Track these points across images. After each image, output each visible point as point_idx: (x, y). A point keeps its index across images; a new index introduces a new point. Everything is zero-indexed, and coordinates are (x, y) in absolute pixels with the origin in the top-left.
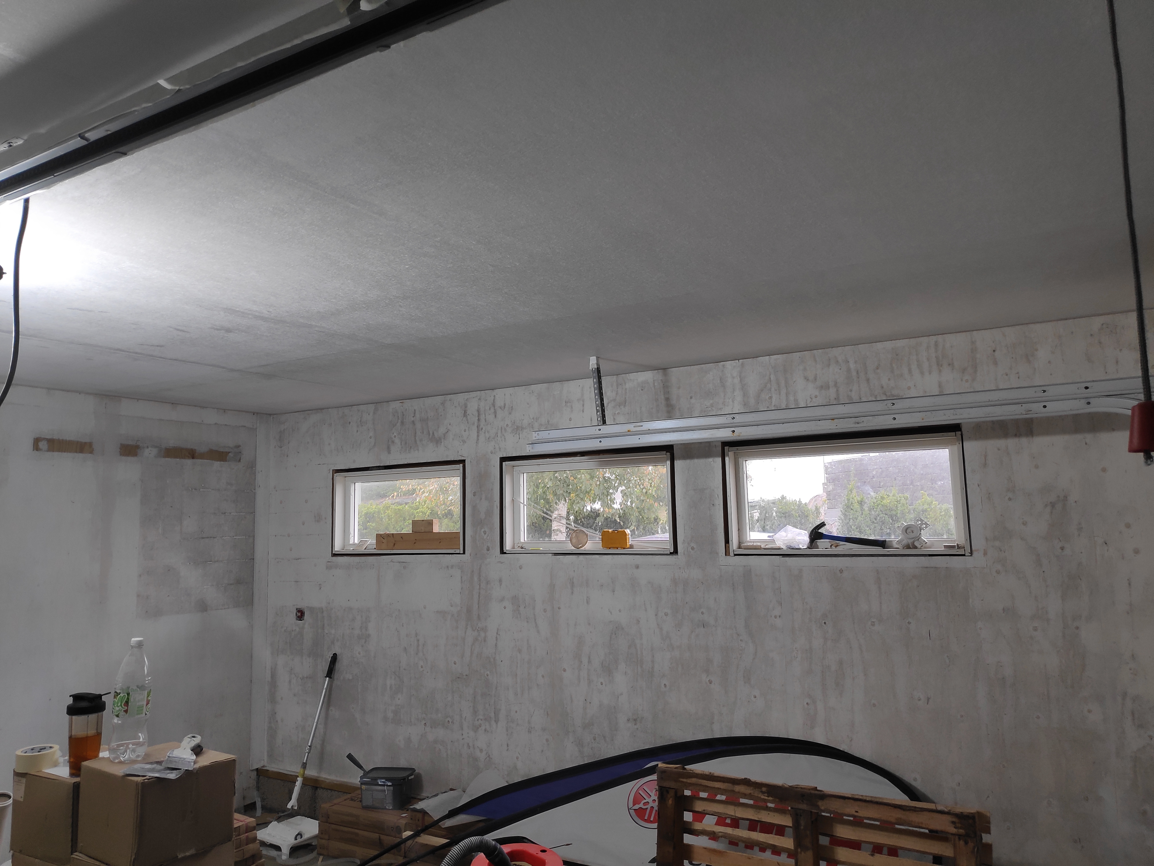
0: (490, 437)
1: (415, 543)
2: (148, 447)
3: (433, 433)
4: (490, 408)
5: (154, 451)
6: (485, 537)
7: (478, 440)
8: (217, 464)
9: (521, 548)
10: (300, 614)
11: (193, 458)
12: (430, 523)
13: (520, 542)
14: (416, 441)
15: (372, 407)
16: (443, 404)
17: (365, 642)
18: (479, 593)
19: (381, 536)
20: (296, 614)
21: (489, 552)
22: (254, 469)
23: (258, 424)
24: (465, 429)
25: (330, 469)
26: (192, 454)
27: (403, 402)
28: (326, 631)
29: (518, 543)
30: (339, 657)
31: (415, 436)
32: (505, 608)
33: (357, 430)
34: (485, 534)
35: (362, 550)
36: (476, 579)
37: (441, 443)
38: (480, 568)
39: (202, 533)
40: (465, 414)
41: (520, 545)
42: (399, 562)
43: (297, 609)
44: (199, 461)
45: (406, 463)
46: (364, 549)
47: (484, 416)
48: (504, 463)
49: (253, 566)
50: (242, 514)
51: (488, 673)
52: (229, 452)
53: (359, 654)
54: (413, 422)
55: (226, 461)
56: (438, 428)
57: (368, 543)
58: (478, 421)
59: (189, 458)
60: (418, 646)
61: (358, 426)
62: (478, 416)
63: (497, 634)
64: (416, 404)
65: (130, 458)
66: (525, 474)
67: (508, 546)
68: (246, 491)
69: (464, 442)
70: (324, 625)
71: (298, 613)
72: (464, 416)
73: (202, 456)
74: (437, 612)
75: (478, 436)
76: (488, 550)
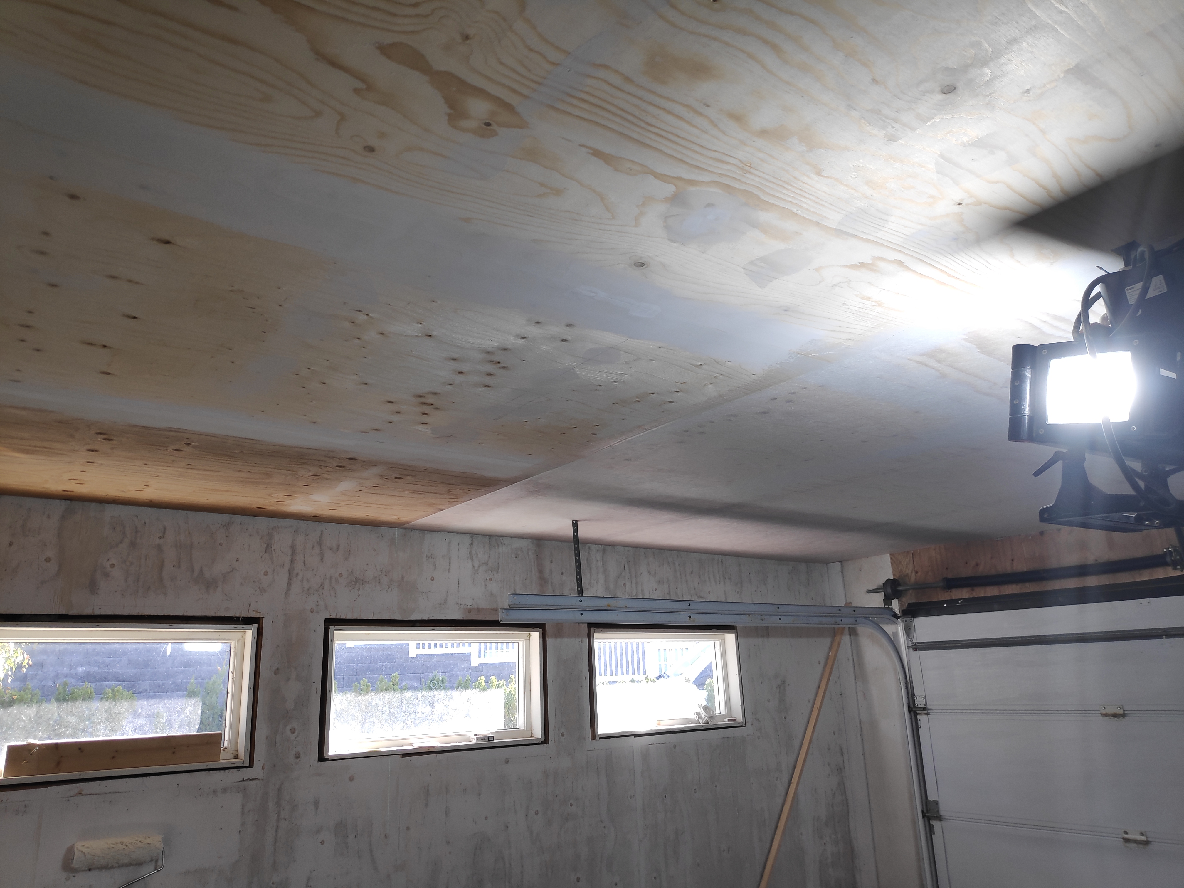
0: (310, 588)
3: (201, 570)
4: (313, 547)
6: (293, 737)
7: (288, 590)
14: (161, 580)
15: (60, 506)
18: (277, 827)
21: (297, 760)
24: (267, 572)
31: (161, 571)
32: (322, 843)
34: (291, 732)
36: (271, 805)
37: (217, 587)
38: (280, 787)
40: (268, 549)
47: (301, 556)
48: (331, 628)
54: (159, 547)
56: (213, 563)
58: (291, 562)
62: (292, 555)
69: (263, 590)
72: (266, 552)
75: (289, 584)
76: (297, 756)
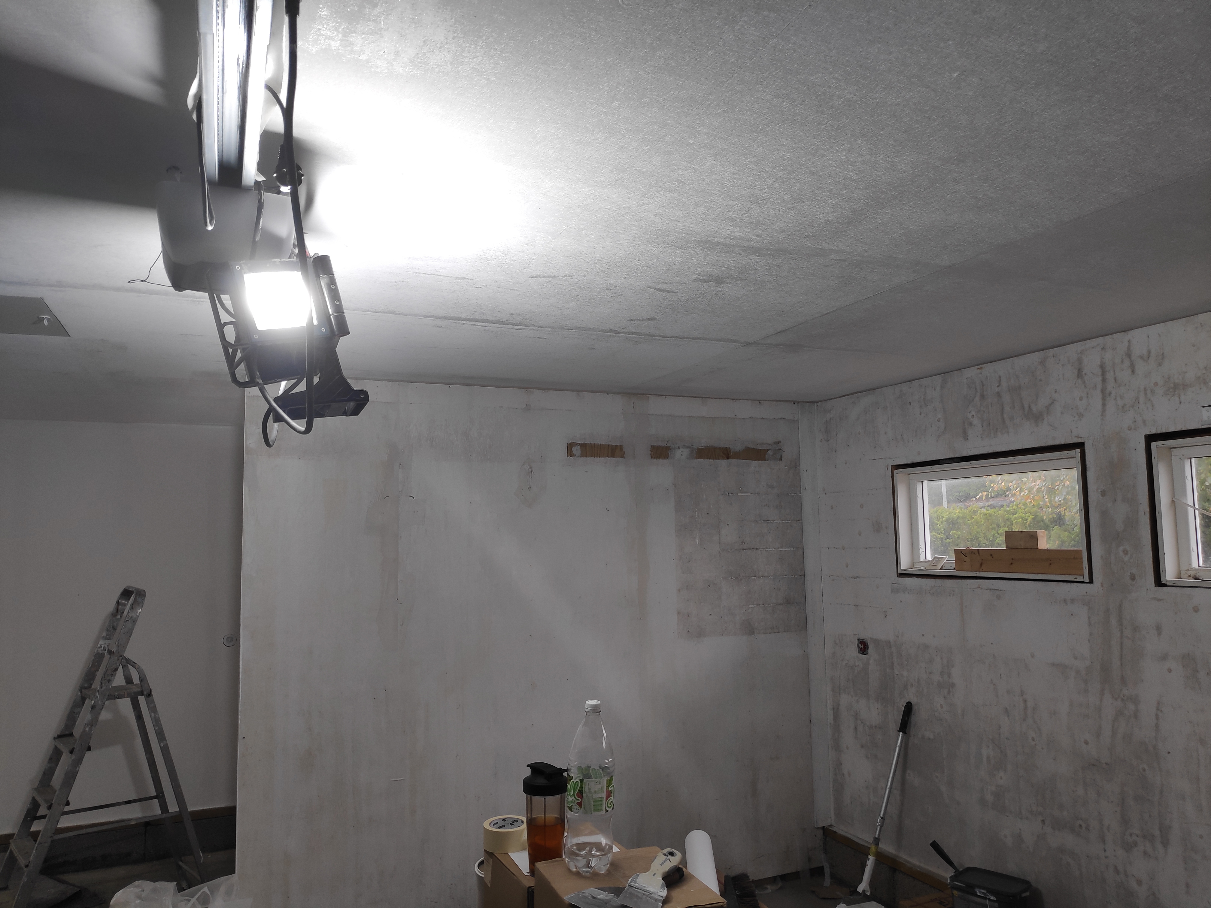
0: (1125, 405)
1: (1011, 564)
2: (679, 448)
3: (1030, 407)
4: (1122, 361)
5: (686, 452)
6: (1126, 559)
7: (1104, 410)
8: (755, 464)
9: (1195, 579)
10: (863, 647)
11: (728, 458)
12: (1033, 536)
13: (1190, 569)
14: (1004, 421)
15: (938, 379)
16: (1043, 362)
17: (949, 693)
18: (1122, 644)
19: (961, 552)
20: (858, 647)
21: (1134, 583)
22: (798, 468)
23: (800, 415)
24: (1082, 397)
25: (888, 465)
26: (726, 454)
27: (981, 368)
28: (896, 672)
29: (1188, 570)
30: (915, 708)
31: (1002, 413)
32: (1170, 671)
33: (921, 412)
34: (1126, 554)
35: (937, 570)
36: (1114, 621)
37: (1043, 419)
38: (1120, 606)
39: (743, 543)
40: (1080, 374)
41: (1192, 573)
42: (990, 590)
43: (858, 640)
44: (734, 461)
45: (991, 451)
46: (940, 569)
47: (1112, 373)
48: (1153, 444)
49: (804, 583)
50: (786, 521)
51: (1145, 766)
52: (768, 450)
53: (942, 707)
54: (998, 394)
55: (765, 460)
56: (1037, 398)
57: (945, 561)
58: (1103, 382)
59: (723, 458)
60: (1026, 709)
61: (921, 407)
62: (1102, 375)
63: (1158, 709)
64: (1001, 368)
65: (661, 461)
66: (1193, 460)
67: (1169, 573)
68: (790, 494)
69: (1081, 416)
70: (893, 663)
71: (860, 645)
72: (1078, 378)
73: (738, 455)
74: (1053, 664)
75: (1104, 405)
76: (1133, 578)
